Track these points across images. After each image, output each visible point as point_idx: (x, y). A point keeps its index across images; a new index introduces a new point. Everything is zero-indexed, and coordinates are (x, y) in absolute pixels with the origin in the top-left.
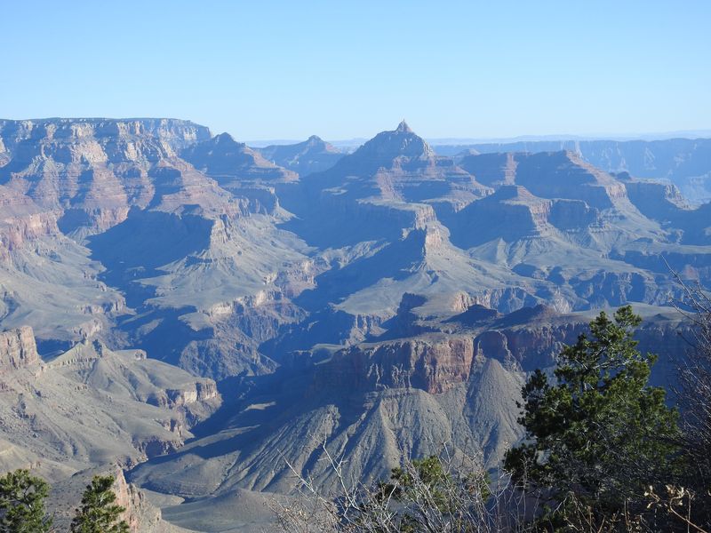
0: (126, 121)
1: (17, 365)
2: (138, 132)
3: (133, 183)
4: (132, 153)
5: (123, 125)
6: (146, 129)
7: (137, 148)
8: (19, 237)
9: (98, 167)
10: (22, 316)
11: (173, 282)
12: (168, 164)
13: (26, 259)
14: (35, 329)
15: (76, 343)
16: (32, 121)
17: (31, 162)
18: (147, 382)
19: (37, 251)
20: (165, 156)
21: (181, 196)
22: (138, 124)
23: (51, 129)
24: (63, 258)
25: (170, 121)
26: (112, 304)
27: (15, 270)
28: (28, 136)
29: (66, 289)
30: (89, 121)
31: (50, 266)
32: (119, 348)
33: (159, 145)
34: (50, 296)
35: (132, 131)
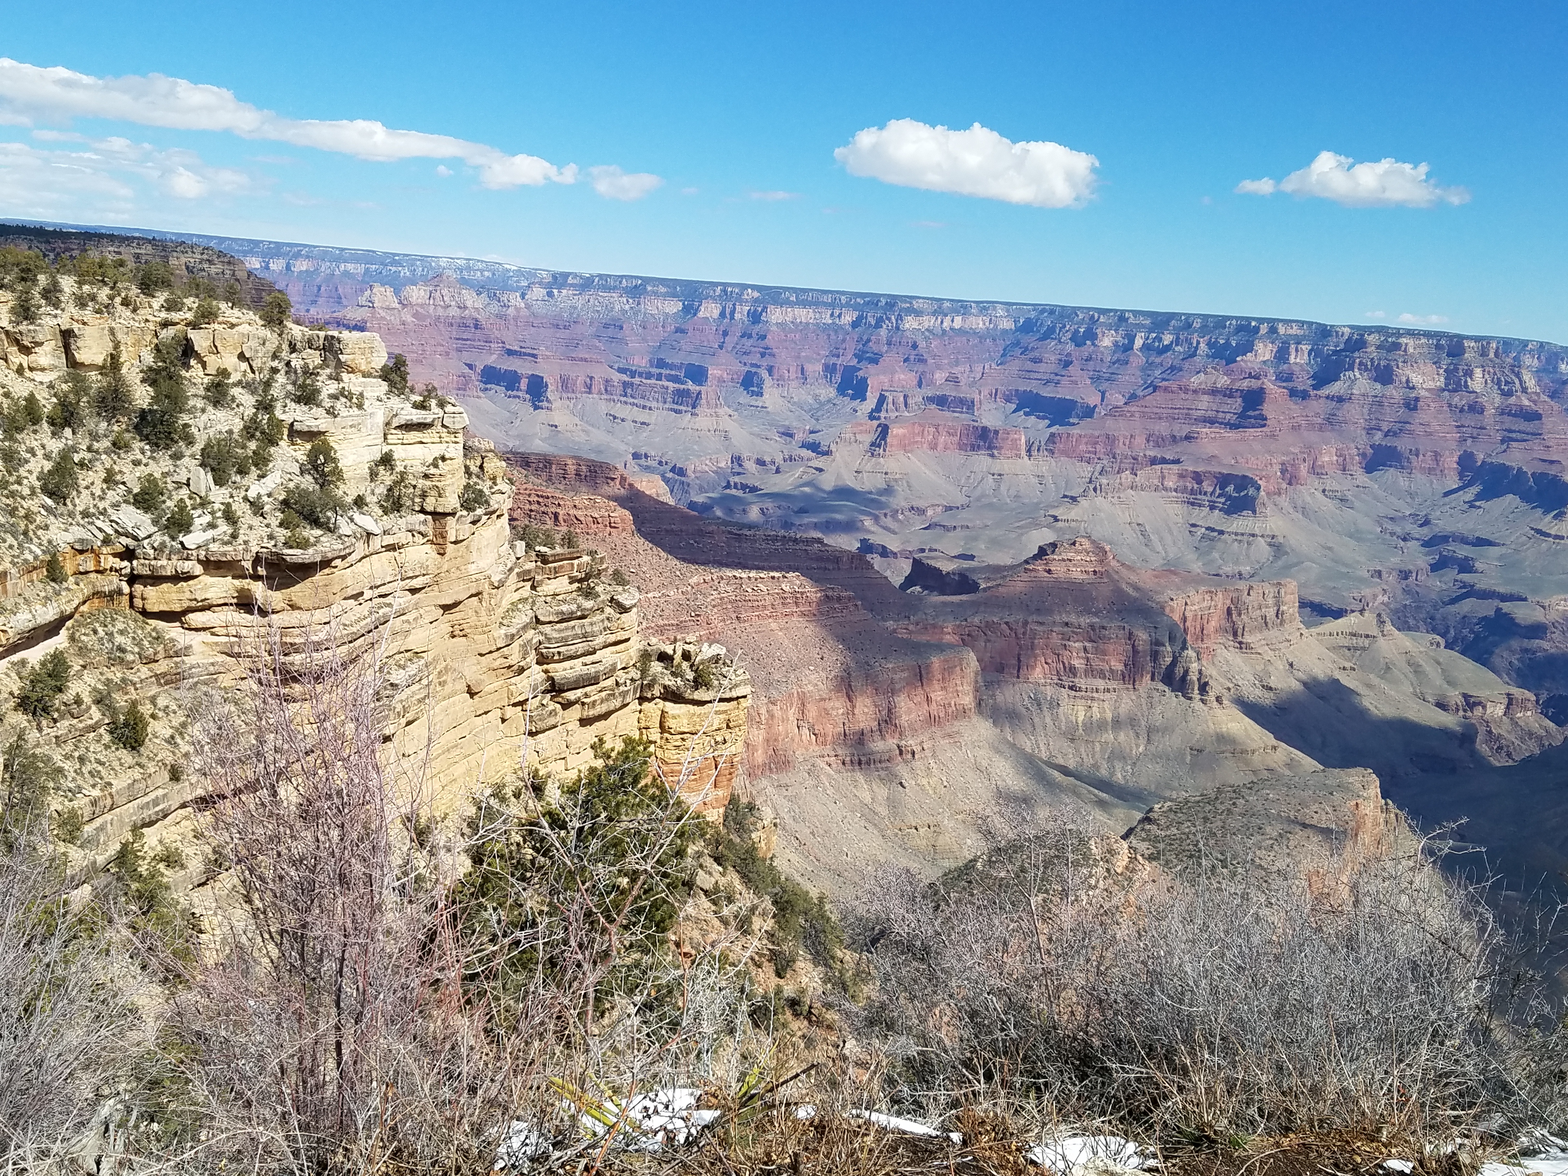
0: (1477, 339)
1: (1270, 625)
2: (1492, 355)
3: (1469, 420)
4: (1478, 381)
5: (1472, 344)
6: (1504, 352)
7: (1487, 376)
8: (1304, 469)
9: (1427, 394)
10: (1287, 567)
11: (1501, 558)
12: (1526, 402)
13: (1308, 499)
14: (1301, 586)
15: (1353, 611)
16: (1350, 326)
17: (1337, 379)
18: (1439, 681)
19: (1324, 491)
20: (1524, 390)
21: (1536, 445)
22: (1494, 345)
23: (1372, 339)
24: (1357, 504)
25: (1542, 345)
26: (1410, 572)
27: (1291, 511)
28: (1342, 346)
29: (1353, 542)
30: (1428, 334)
31: (1338, 511)
32: (1409, 629)
33: (1518, 375)
34: (1330, 549)
35: (1484, 353)
